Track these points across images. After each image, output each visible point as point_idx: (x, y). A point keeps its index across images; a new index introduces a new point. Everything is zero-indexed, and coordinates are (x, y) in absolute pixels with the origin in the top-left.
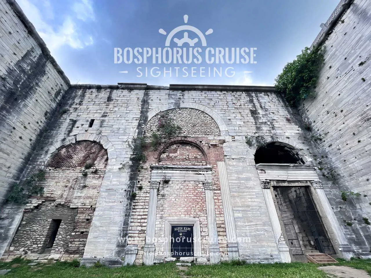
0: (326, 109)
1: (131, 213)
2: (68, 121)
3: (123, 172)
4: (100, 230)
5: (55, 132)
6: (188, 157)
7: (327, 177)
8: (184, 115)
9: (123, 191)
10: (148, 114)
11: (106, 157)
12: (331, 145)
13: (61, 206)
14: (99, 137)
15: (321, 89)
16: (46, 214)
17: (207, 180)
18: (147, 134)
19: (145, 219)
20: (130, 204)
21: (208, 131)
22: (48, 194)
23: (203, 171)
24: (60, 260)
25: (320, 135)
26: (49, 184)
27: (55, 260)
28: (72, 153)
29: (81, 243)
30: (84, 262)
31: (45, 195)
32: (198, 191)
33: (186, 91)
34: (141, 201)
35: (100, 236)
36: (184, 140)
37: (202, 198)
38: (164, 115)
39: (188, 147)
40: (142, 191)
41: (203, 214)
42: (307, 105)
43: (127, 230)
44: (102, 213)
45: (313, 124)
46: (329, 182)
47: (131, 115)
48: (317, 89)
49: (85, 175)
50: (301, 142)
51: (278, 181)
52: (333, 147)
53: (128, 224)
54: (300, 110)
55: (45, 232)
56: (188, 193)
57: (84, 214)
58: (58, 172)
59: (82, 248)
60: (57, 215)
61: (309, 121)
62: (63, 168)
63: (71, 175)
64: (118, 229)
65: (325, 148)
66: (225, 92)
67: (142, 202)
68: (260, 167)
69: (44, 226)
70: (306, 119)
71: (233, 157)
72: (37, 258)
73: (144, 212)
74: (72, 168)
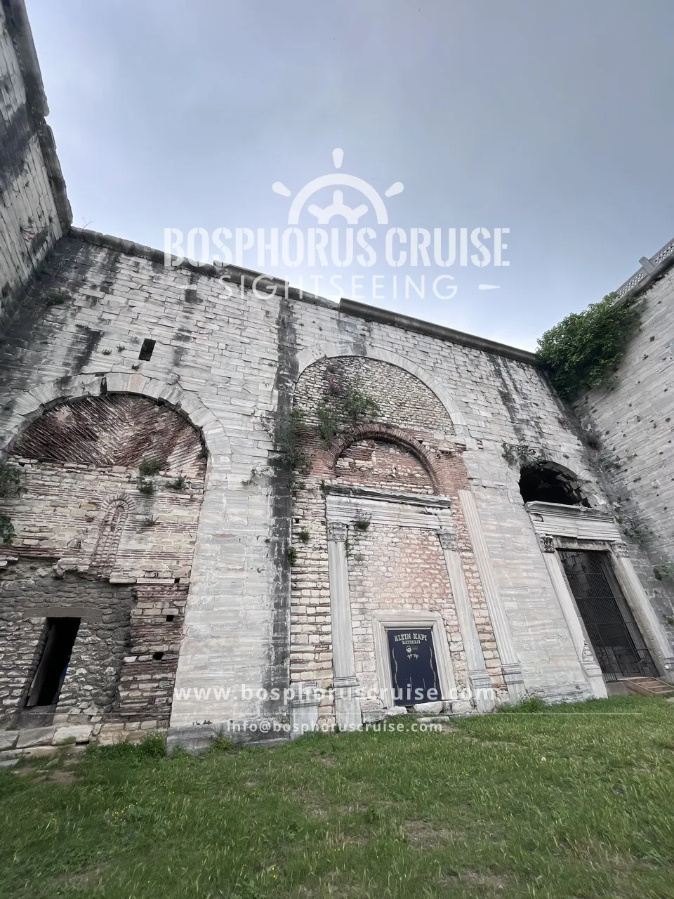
0: (636, 412)
1: (290, 601)
2: (73, 329)
3: (254, 493)
4: (211, 647)
5: (30, 353)
6: (396, 474)
7: (631, 536)
8: (378, 376)
9: (261, 543)
10: (297, 356)
11: (198, 448)
12: (640, 479)
13: (72, 579)
14: (176, 392)
15: (629, 374)
16: (23, 601)
17: (445, 527)
18: (301, 405)
19: (325, 614)
20: (285, 577)
21: (431, 420)
22: (29, 538)
23: (433, 507)
24: (98, 742)
25: (618, 459)
26: (28, 508)
27: (78, 744)
28: (93, 425)
29: (158, 687)
30: (179, 741)
31: (17, 542)
32: (429, 550)
33: (374, 323)
34: (310, 569)
35: (212, 664)
36: (386, 433)
37: (439, 567)
38: (333, 368)
39: (392, 451)
40: (311, 545)
41: (447, 603)
42: (593, 401)
43: (285, 645)
44: (209, 598)
45: (603, 437)
46: (634, 545)
47: (254, 350)
48: (619, 374)
49: (147, 491)
50: (585, 467)
51: (564, 538)
52: (643, 482)
53: (285, 629)
54: (577, 407)
55: (25, 657)
56: (410, 554)
57: (157, 601)
58: (55, 475)
59: (165, 699)
60: (64, 606)
61: (596, 430)
62: (66, 465)
63: (101, 487)
64: (260, 641)
65: (626, 482)
66: (451, 344)
67: (313, 572)
68: (535, 508)
69: (17, 640)
70: (589, 425)
71: (485, 483)
72: (10, 744)
73: (320, 597)
74: (97, 466)
